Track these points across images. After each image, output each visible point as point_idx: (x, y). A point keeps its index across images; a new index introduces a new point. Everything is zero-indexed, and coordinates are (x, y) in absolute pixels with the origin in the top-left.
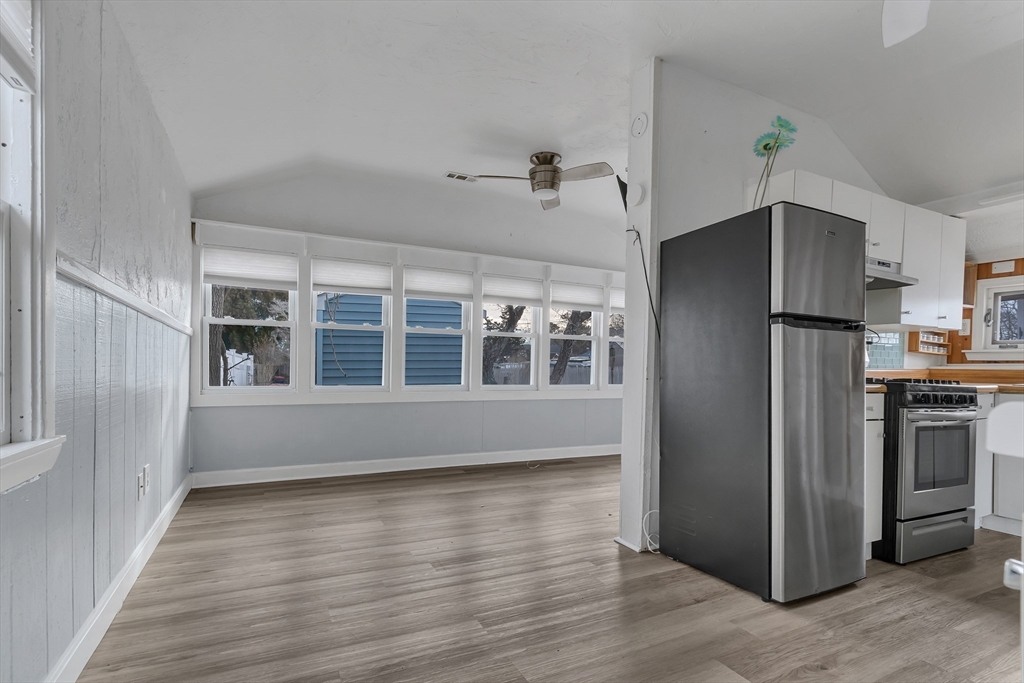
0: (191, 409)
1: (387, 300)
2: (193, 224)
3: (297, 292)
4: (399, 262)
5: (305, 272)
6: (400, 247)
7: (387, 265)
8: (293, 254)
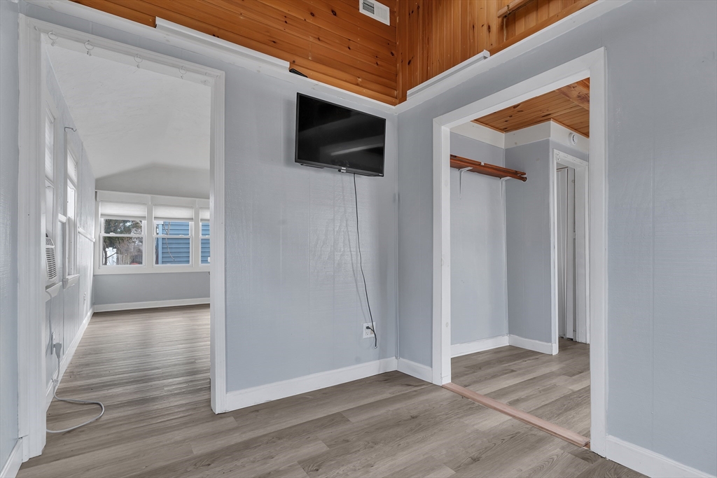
0: (94, 276)
1: (191, 224)
2: (96, 192)
3: (146, 221)
4: (197, 206)
5: (150, 212)
6: (197, 199)
7: (192, 207)
8: (144, 204)
